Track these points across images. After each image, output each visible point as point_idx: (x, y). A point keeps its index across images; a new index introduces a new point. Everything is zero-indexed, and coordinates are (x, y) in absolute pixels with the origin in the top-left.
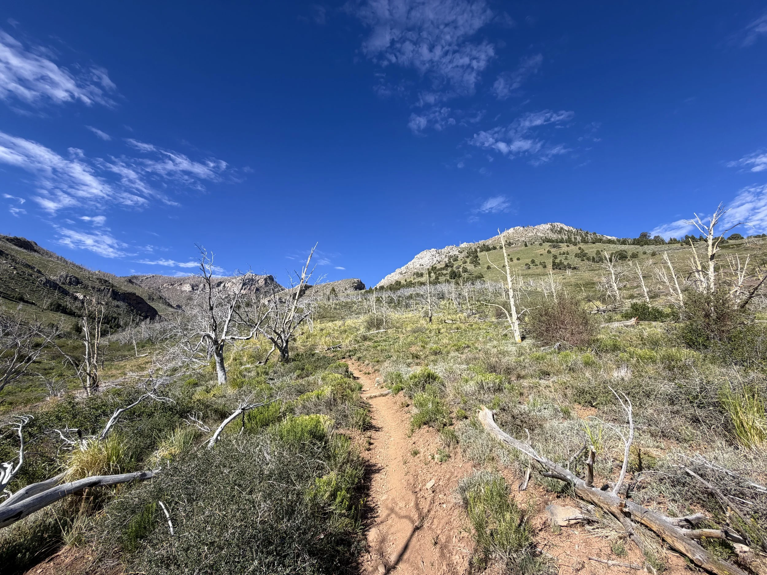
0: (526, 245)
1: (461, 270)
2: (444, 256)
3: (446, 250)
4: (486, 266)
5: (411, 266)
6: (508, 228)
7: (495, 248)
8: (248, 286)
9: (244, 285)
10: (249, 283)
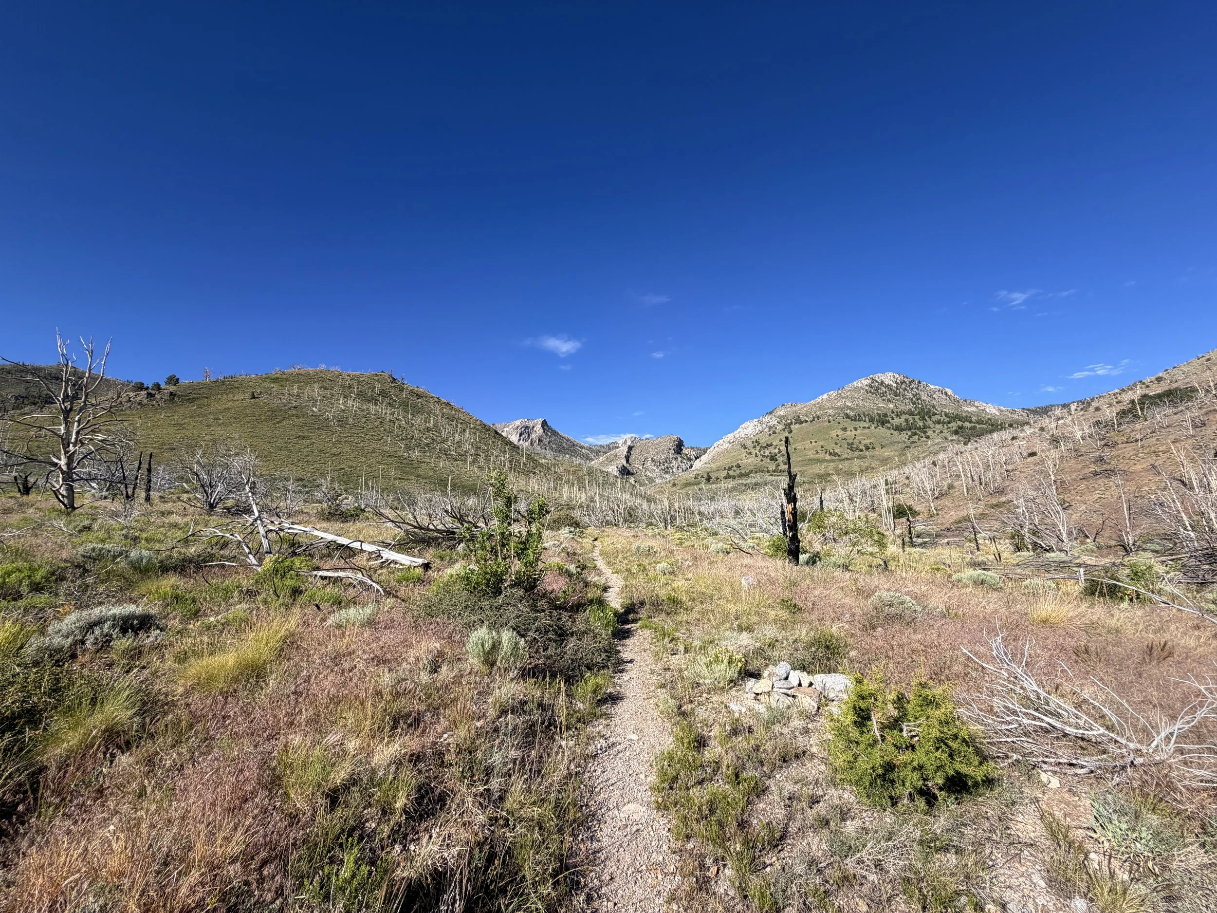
0: (829, 422)
1: (777, 451)
2: (764, 426)
3: (766, 419)
4: (794, 447)
5: (737, 436)
6: (822, 394)
7: (806, 421)
8: (525, 436)
9: (521, 435)
10: (525, 432)
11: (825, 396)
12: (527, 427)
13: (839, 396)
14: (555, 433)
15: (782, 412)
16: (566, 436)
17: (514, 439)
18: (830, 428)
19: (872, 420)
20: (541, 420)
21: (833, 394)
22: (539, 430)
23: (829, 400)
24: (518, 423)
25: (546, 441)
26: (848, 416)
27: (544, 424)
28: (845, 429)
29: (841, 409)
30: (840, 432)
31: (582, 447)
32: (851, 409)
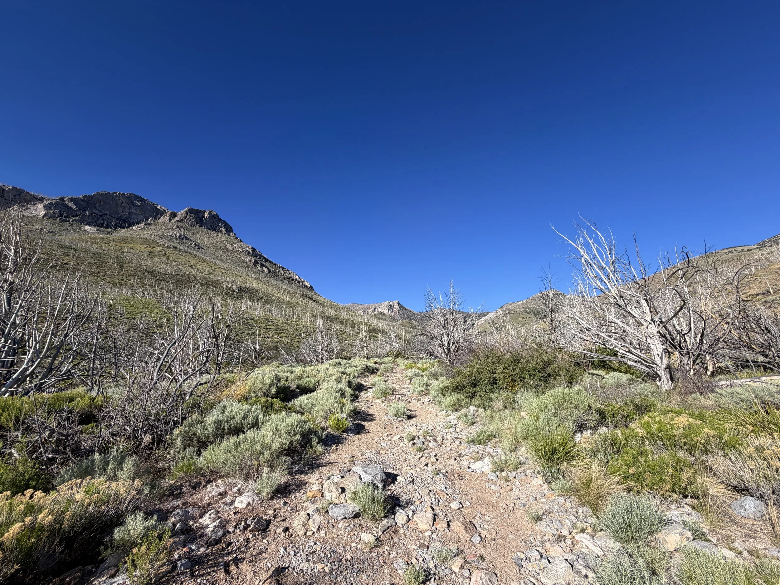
3: (499, 311)
8: (391, 310)
9: (389, 309)
10: (391, 308)
11: (521, 302)
12: (391, 306)
13: (527, 303)
14: (404, 308)
15: (504, 309)
16: (409, 309)
17: (386, 311)
18: (519, 317)
19: (534, 313)
20: (397, 303)
21: (524, 301)
22: (396, 306)
23: (522, 304)
24: (386, 303)
25: (401, 312)
26: (526, 312)
27: (398, 303)
28: (523, 318)
29: (525, 308)
30: (521, 319)
31: (418, 315)
32: (529, 308)
